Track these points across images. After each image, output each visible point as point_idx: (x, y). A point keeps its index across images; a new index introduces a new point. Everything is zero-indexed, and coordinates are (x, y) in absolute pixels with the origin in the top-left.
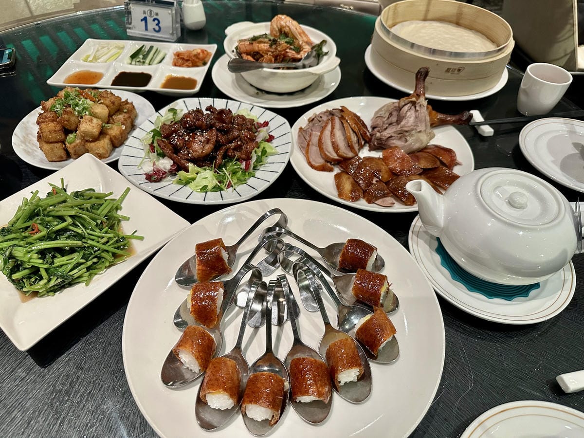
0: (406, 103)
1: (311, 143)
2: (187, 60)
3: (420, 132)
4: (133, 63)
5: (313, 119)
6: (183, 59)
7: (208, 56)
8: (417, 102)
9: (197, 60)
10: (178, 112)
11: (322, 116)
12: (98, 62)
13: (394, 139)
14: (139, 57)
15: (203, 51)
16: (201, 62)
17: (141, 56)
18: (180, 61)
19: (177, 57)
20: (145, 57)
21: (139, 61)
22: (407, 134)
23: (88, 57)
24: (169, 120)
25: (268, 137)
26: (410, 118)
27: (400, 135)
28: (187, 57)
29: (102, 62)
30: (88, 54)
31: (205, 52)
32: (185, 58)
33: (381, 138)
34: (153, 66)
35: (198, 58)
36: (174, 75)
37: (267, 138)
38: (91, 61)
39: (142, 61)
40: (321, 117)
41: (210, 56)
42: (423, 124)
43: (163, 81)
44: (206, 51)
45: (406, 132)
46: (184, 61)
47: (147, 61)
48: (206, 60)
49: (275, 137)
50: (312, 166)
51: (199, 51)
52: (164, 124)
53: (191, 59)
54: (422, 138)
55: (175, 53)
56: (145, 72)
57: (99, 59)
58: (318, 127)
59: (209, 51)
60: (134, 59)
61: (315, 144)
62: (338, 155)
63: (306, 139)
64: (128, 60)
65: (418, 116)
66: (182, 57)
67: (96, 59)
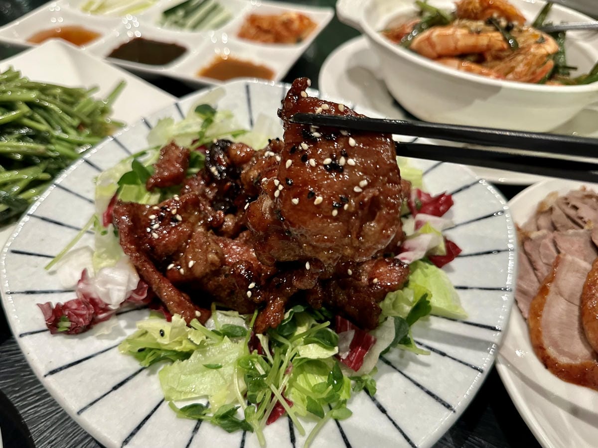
1: (552, 287)
2: (267, 32)
4: (167, 24)
5: (551, 210)
6: (261, 28)
7: (309, 29)
9: (286, 34)
10: (218, 118)
11: (578, 204)
15: (301, 18)
16: (292, 39)
17: (181, 13)
18: (254, 31)
19: (249, 24)
23: (91, 3)
24: (187, 135)
25: (442, 248)
28: (268, 25)
31: (306, 22)
35: (289, 30)
37: (438, 253)
38: (94, 12)
40: (575, 208)
43: (207, 63)
44: (307, 18)
48: (304, 33)
49: (462, 253)
50: (548, 362)
51: (294, 17)
52: (173, 144)
53: (274, 30)
55: (248, 15)
58: (575, 239)
59: (313, 20)
60: (169, 18)
61: (567, 293)
63: (535, 269)
64: (157, 16)
66: (260, 24)
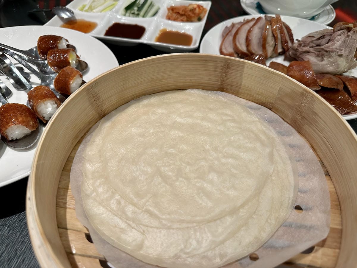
0: (342, 28)
2: (182, 15)
3: (340, 56)
4: (127, 14)
6: (178, 13)
7: (203, 12)
8: (353, 29)
9: (193, 15)
12: (94, 12)
13: (311, 55)
14: (134, 10)
15: (199, 6)
16: (196, 18)
17: (136, 8)
18: (175, 15)
19: (171, 12)
20: (140, 9)
21: (133, 13)
22: (326, 54)
23: (84, 6)
26: (338, 41)
27: (318, 53)
28: (183, 11)
29: (97, 12)
30: (85, 4)
31: (201, 8)
32: (181, 12)
33: (297, 49)
34: (148, 19)
35: (194, 13)
36: (169, 29)
38: (87, 11)
39: (136, 12)
41: (206, 12)
42: (348, 50)
43: (157, 34)
44: (201, 6)
45: (327, 52)
46: (179, 16)
47: (142, 13)
48: (202, 15)
51: (195, 6)
53: (186, 14)
54: (340, 62)
55: (169, 7)
56: (140, 24)
57: (94, 9)
59: (205, 6)
60: (129, 11)
62: (248, 50)
64: (122, 11)
65: (346, 41)
66: (177, 11)
67: (91, 9)
